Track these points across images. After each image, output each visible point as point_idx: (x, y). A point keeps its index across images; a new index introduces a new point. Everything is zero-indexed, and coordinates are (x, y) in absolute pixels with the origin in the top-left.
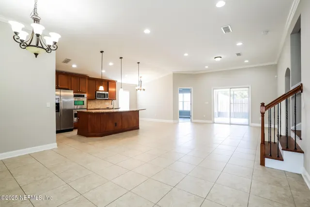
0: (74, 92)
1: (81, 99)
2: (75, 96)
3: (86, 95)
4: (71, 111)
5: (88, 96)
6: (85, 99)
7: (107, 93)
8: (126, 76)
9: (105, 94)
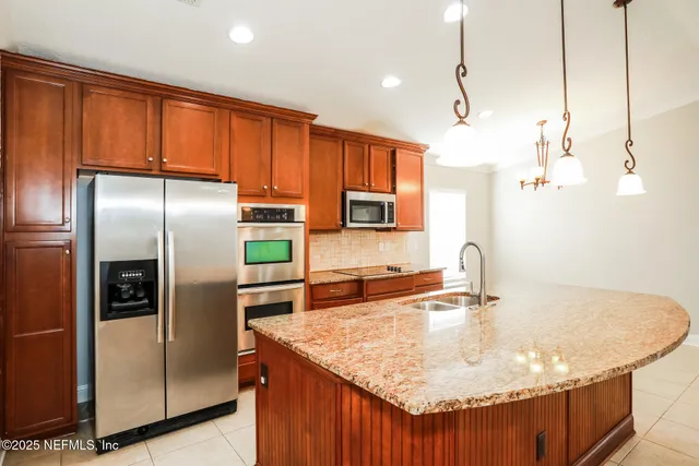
0: (242, 196)
1: (280, 230)
2: (248, 217)
3: (301, 211)
4: (227, 291)
5: (311, 216)
6: (297, 233)
7: (391, 198)
8: (486, 114)
9: (380, 205)
